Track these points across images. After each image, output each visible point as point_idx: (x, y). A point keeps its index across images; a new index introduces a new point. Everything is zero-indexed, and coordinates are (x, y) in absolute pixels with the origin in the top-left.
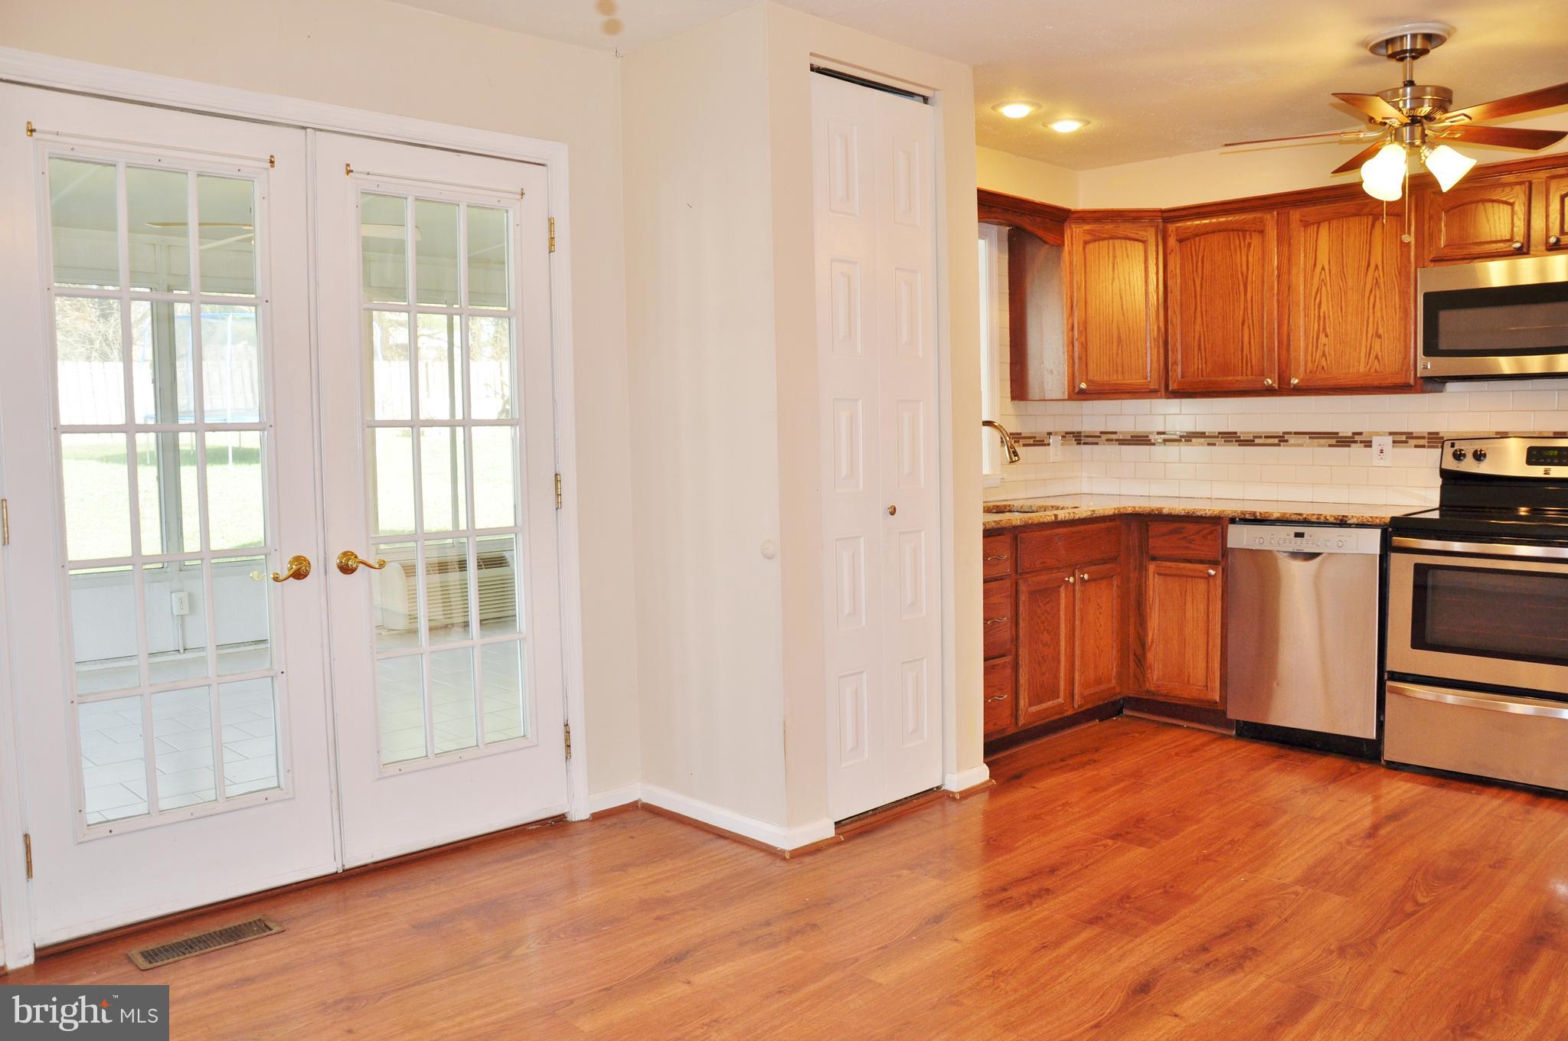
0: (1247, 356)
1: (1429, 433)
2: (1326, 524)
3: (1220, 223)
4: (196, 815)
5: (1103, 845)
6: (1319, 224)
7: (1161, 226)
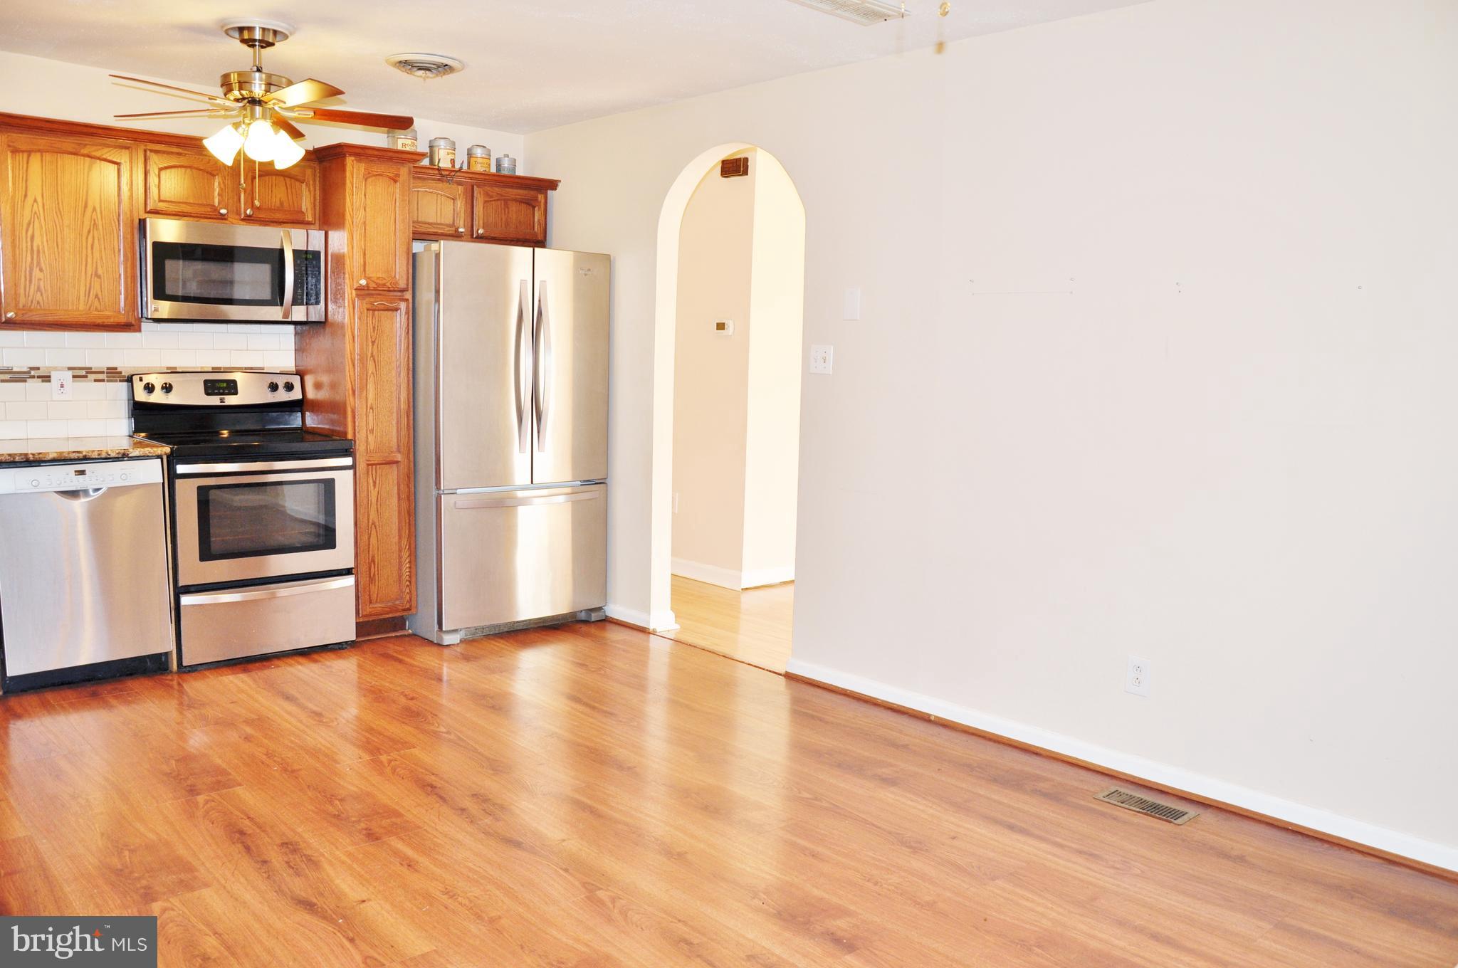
1: (108, 369)
2: (108, 459)
6: (30, 153)
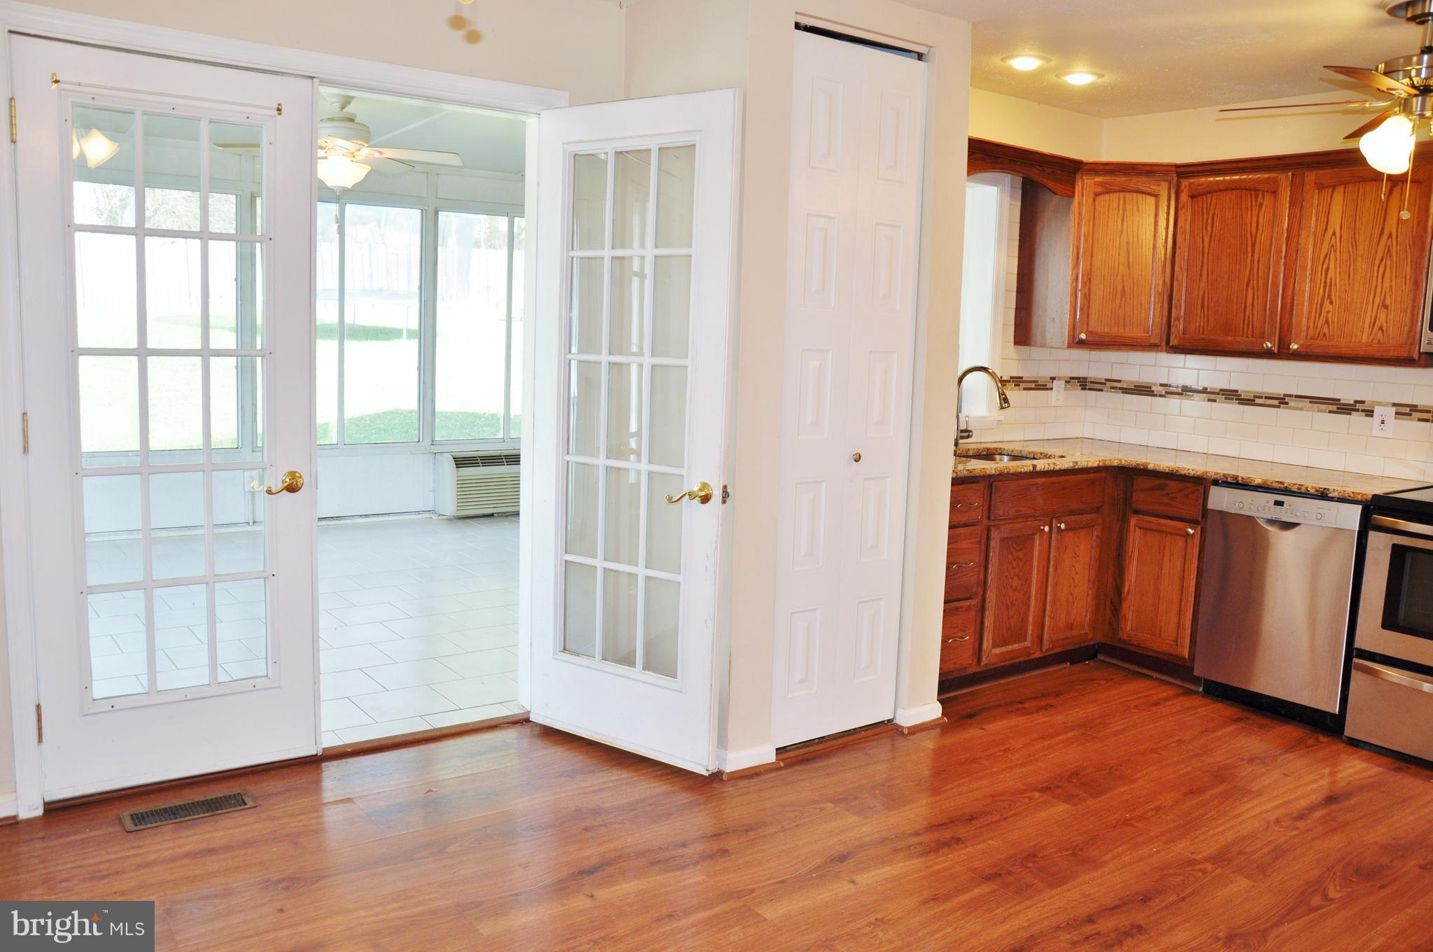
0: (1249, 318)
2: (1306, 494)
3: (1234, 181)
4: (189, 697)
5: (1028, 797)
6: (1334, 187)
7: (1175, 182)
